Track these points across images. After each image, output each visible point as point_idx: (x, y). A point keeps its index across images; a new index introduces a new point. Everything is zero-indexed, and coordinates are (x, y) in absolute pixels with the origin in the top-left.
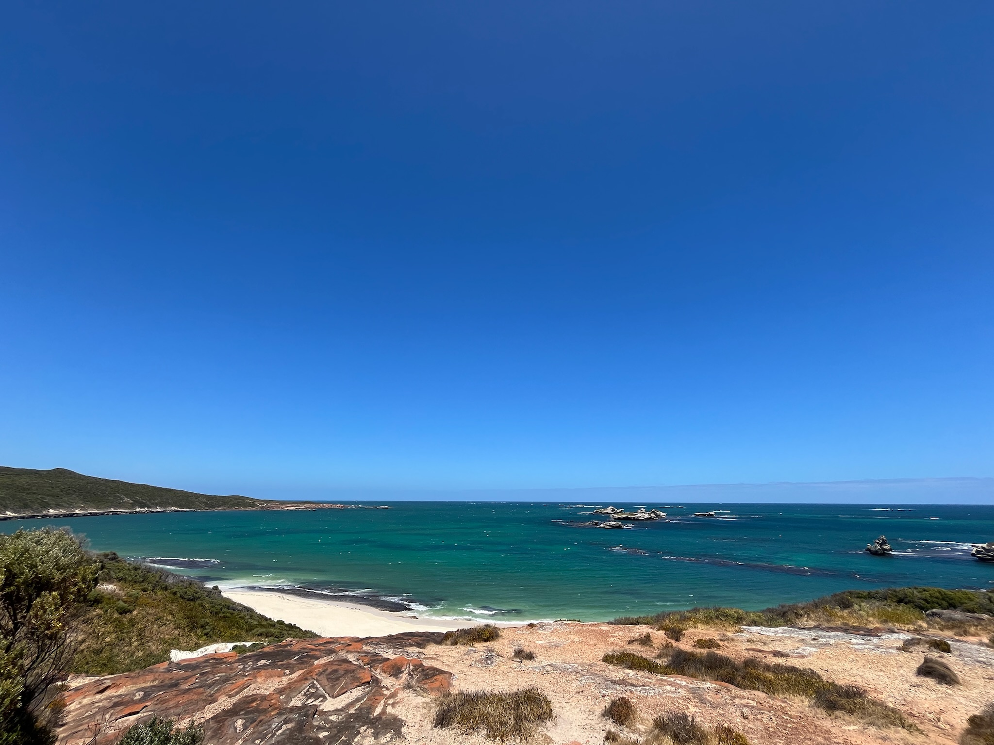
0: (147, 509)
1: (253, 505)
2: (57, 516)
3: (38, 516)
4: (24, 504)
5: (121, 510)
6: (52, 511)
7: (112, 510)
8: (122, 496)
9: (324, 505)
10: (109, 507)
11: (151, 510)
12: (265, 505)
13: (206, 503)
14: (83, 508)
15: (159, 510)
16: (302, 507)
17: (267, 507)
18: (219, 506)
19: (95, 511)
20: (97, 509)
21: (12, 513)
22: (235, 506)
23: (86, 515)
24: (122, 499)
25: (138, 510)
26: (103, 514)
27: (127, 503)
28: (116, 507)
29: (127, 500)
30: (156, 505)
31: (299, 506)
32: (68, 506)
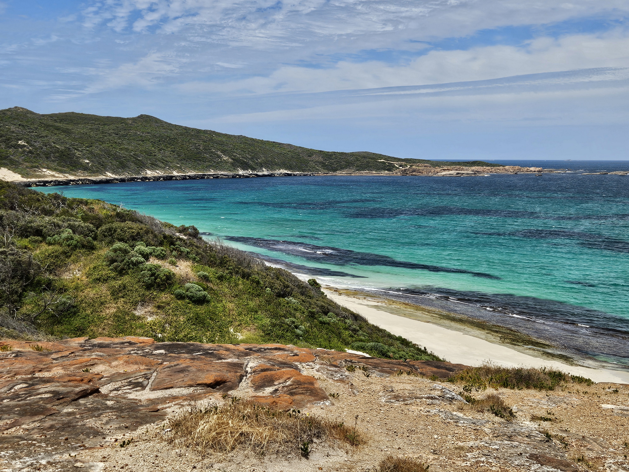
0: (251, 172)
1: (390, 168)
2: (157, 179)
3: (138, 179)
4: (120, 162)
5: (222, 173)
6: (150, 173)
7: (212, 172)
8: (219, 153)
9: (507, 167)
10: (208, 168)
11: (255, 173)
12: (409, 166)
13: (323, 163)
14: (180, 169)
15: (266, 173)
16: (468, 171)
17: (411, 170)
18: (342, 168)
19: (192, 173)
20: (195, 169)
21: (113, 173)
22: (364, 169)
23: (186, 179)
24: (219, 157)
25: (241, 172)
26: (202, 177)
27: (226, 162)
28: (216, 168)
29: (225, 158)
30: (261, 166)
31: (462, 170)
32: (164, 166)
